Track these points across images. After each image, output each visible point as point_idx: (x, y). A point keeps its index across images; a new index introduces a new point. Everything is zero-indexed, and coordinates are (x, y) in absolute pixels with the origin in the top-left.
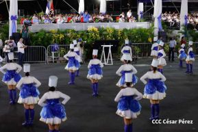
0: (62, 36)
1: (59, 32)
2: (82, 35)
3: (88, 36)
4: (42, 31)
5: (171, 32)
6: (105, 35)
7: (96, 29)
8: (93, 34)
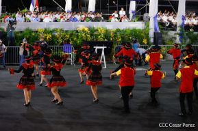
0: (49, 36)
1: (46, 31)
2: (71, 35)
3: (77, 36)
4: (27, 29)
5: (166, 34)
6: (97, 36)
7: (86, 29)
8: (83, 35)
